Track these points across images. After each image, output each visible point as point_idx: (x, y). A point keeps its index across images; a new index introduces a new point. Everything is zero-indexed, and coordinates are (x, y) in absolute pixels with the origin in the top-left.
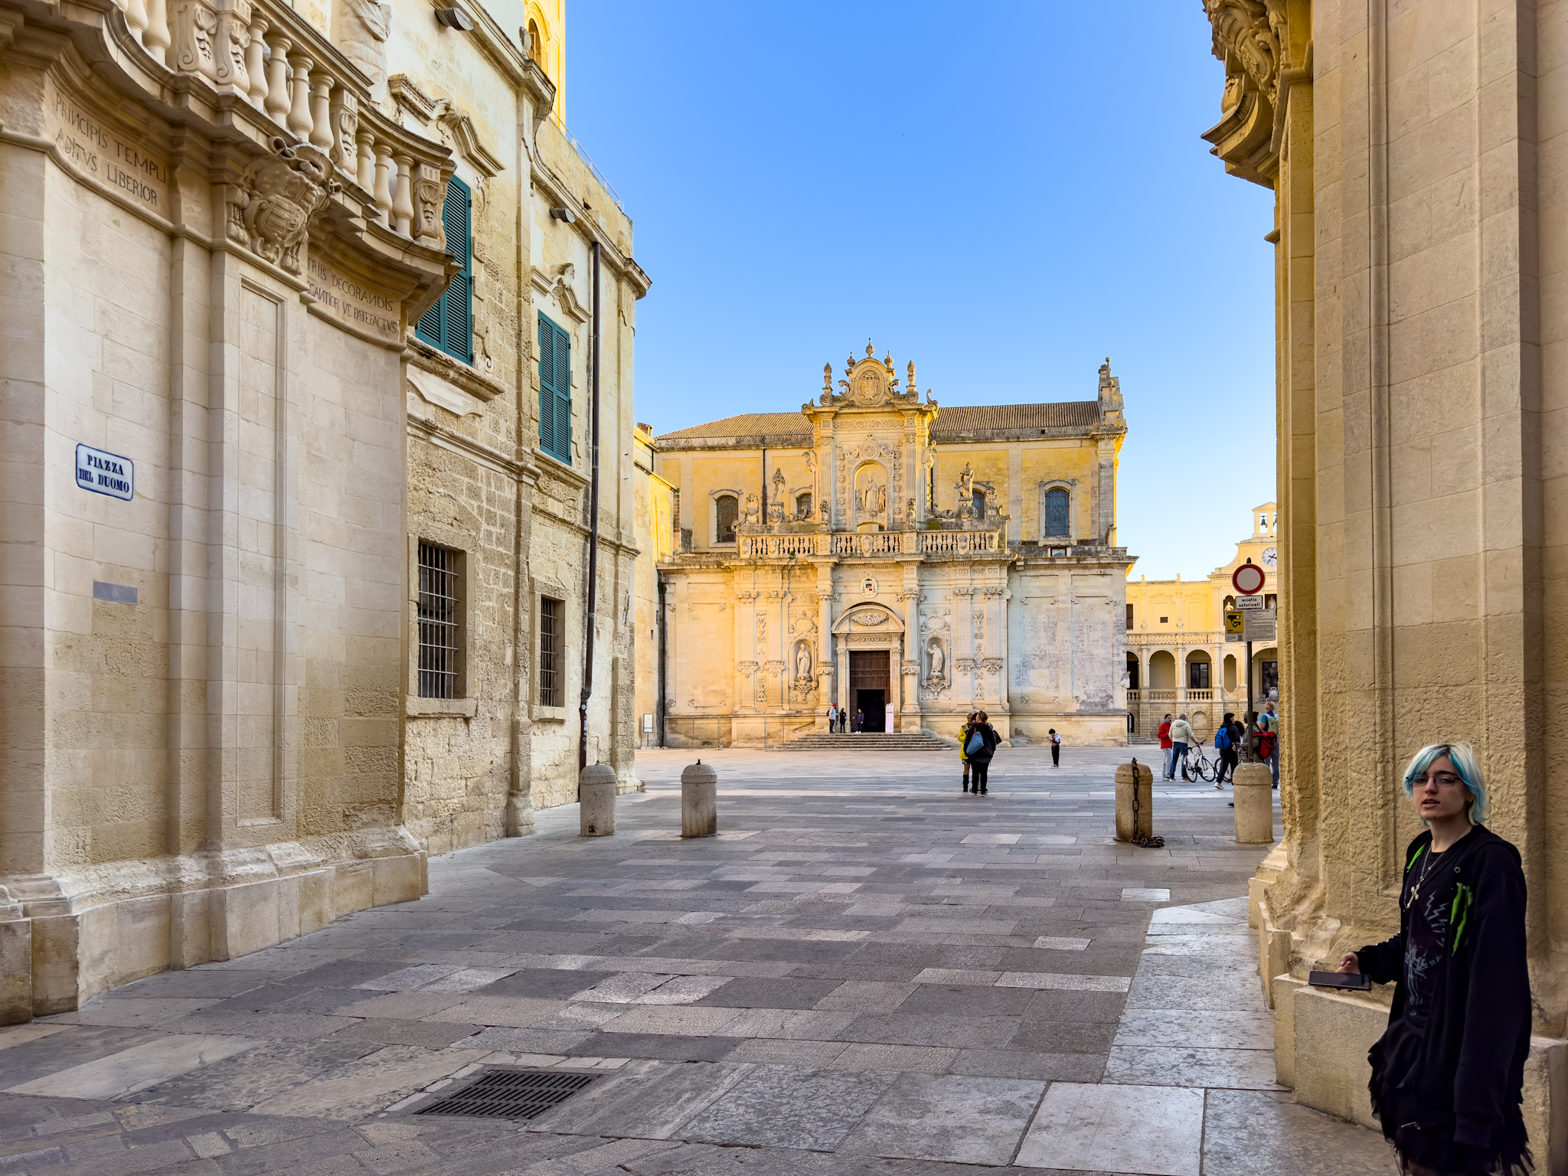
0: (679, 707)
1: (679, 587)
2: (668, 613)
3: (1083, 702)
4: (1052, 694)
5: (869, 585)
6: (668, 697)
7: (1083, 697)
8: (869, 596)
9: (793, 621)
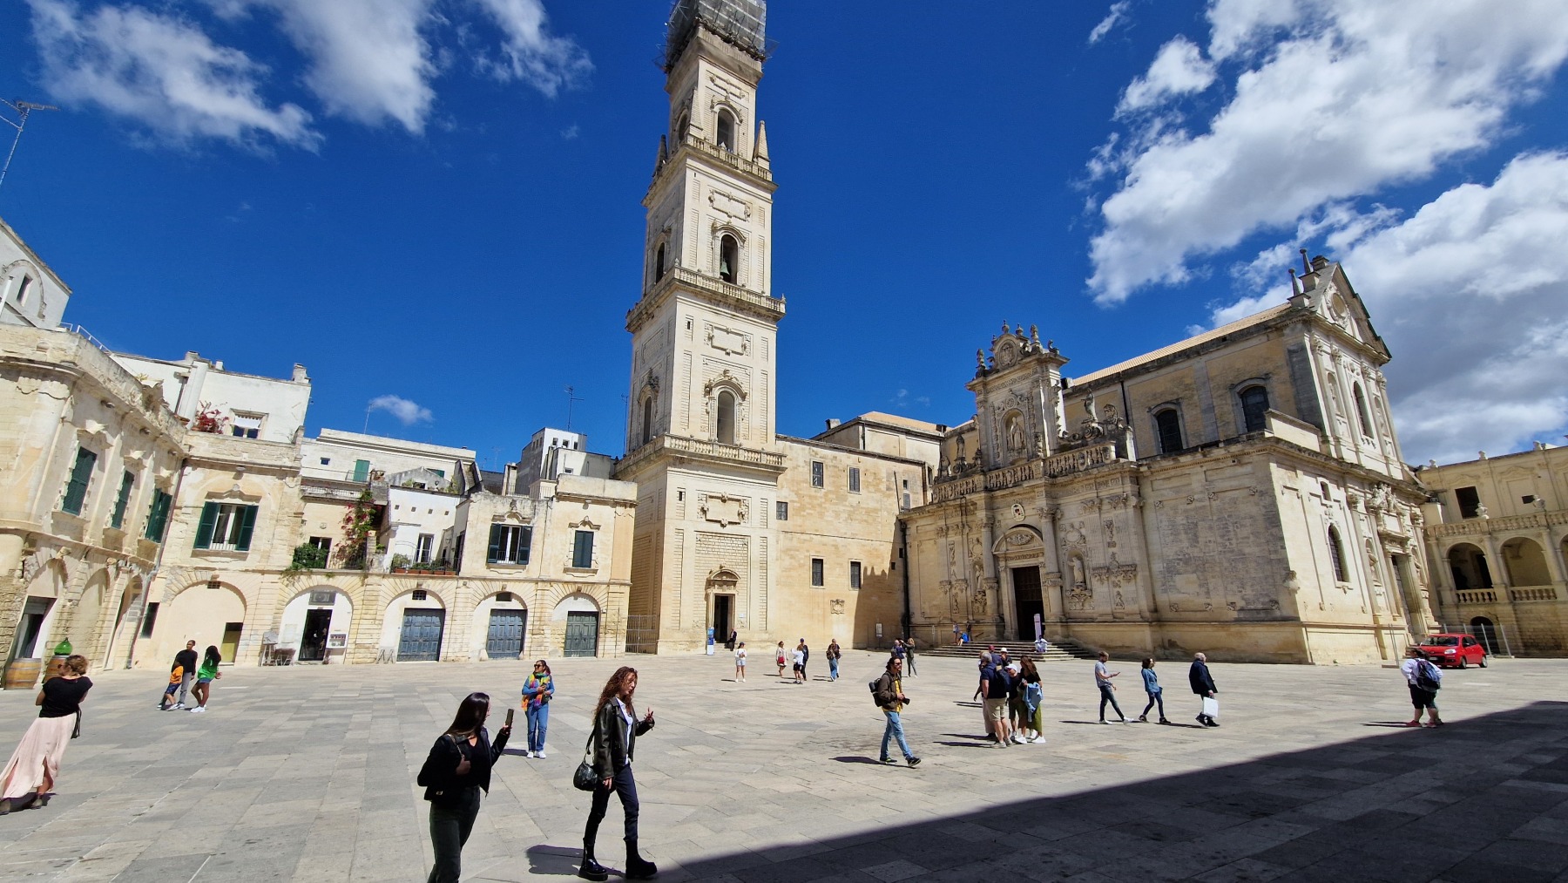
0: (917, 619)
1: (912, 529)
2: (908, 549)
3: (1242, 610)
4: (1202, 600)
5: (1017, 510)
6: (911, 610)
7: (1241, 604)
8: (1019, 519)
9: (971, 546)
